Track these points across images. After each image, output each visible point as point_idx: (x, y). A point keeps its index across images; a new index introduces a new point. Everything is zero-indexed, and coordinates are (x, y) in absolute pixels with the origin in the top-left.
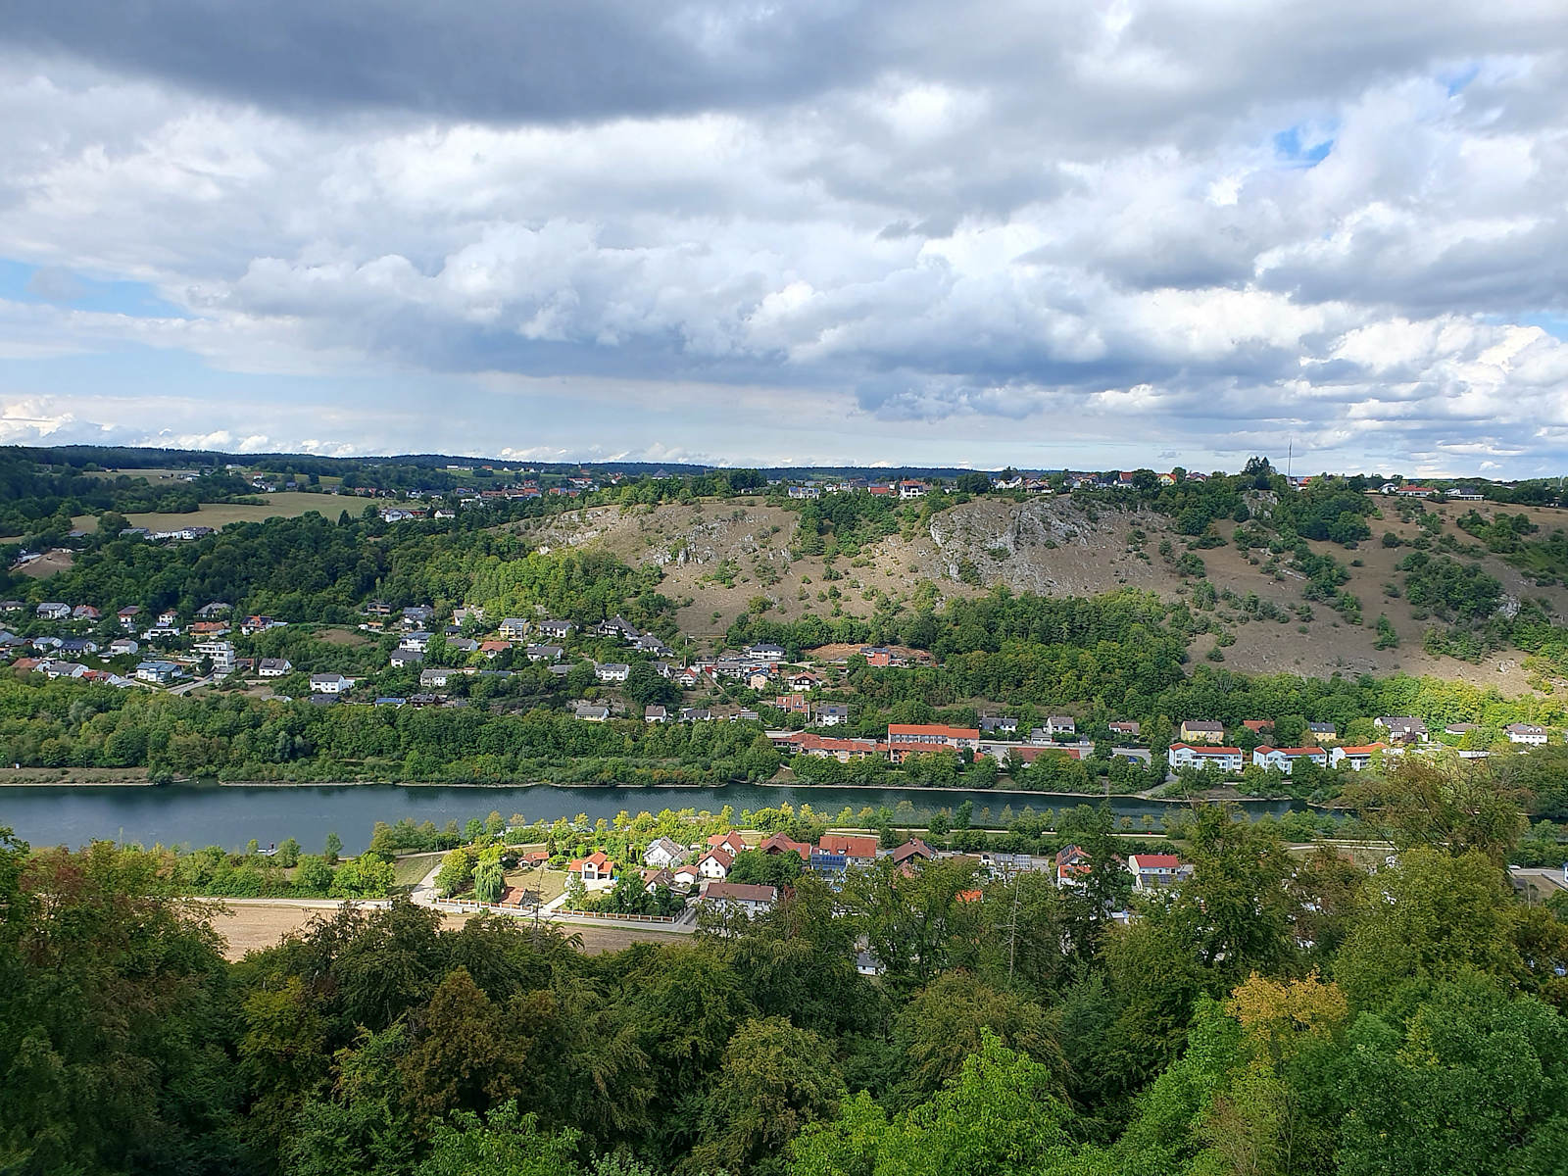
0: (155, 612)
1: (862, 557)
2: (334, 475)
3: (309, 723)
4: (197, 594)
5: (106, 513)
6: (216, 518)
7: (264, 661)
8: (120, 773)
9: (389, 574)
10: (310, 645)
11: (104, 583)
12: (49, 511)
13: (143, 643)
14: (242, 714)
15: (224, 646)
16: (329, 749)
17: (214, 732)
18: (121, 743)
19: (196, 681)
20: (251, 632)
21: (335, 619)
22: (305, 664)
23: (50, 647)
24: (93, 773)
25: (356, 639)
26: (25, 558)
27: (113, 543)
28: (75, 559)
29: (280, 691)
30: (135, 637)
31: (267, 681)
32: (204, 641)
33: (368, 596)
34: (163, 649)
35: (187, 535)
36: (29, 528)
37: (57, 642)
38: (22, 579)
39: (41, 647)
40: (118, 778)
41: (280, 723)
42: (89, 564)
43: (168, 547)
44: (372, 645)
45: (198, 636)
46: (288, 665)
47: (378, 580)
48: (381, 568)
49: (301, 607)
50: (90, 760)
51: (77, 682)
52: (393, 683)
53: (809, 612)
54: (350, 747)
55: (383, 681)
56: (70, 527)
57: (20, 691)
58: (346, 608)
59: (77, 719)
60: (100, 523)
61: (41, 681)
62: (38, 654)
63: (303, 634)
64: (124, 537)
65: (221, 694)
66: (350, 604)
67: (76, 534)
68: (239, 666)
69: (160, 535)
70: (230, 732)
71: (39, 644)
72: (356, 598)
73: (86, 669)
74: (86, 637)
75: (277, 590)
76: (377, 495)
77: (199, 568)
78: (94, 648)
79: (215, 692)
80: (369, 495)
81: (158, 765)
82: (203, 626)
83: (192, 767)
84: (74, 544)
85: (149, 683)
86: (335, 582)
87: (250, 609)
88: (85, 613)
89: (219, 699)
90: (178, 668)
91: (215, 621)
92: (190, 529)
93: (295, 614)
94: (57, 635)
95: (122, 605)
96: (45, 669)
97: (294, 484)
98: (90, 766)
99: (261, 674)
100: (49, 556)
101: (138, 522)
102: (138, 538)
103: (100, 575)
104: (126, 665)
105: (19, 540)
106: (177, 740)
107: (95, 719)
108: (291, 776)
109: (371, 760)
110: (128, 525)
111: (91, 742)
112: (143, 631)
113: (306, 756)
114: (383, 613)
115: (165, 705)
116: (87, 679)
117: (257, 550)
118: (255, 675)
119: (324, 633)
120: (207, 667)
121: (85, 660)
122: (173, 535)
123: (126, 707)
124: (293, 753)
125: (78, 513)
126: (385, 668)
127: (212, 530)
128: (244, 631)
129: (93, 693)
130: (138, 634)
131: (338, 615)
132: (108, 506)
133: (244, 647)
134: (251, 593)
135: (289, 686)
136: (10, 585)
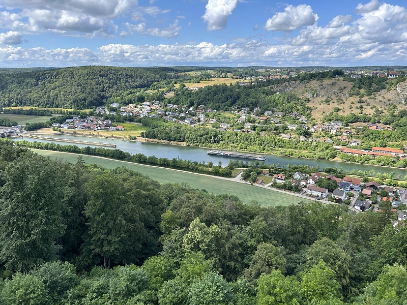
0: (189, 107)
1: (372, 96)
3: (219, 135)
4: (198, 103)
5: (181, 83)
6: (203, 84)
7: (211, 119)
9: (240, 99)
10: (221, 116)
11: (180, 100)
12: (170, 83)
14: (205, 132)
15: (203, 115)
16: (223, 141)
17: (199, 135)
18: (181, 136)
19: (196, 123)
21: (227, 110)
22: (219, 121)
25: (231, 115)
26: (165, 94)
28: (174, 94)
29: (213, 126)
32: (199, 114)
33: (234, 104)
34: (190, 116)
36: (166, 86)
37: (170, 113)
38: (164, 98)
39: (167, 114)
40: (180, 144)
41: (212, 134)
42: (177, 95)
43: (193, 92)
44: (234, 116)
46: (215, 120)
47: (237, 100)
48: (238, 97)
49: (219, 107)
50: (174, 140)
51: (173, 122)
53: (352, 112)
54: (227, 141)
55: (236, 126)
56: (174, 86)
57: (163, 123)
58: (229, 107)
59: (173, 130)
60: (180, 86)
61: (167, 122)
63: (219, 113)
64: (184, 89)
65: (201, 127)
68: (205, 120)
69: (191, 89)
72: (231, 105)
73: (175, 119)
74: (176, 112)
75: (215, 102)
76: (239, 78)
77: (198, 97)
78: (177, 115)
81: (187, 142)
82: (198, 111)
84: (175, 91)
85: (187, 123)
86: (227, 101)
87: (209, 107)
88: (176, 106)
90: (193, 120)
91: (201, 109)
92: (197, 87)
95: (183, 105)
96: (168, 119)
97: (221, 75)
100: (170, 93)
101: (187, 85)
102: (187, 90)
104: (183, 119)
107: (176, 131)
108: (214, 147)
109: (231, 144)
111: (175, 135)
113: (217, 142)
114: (237, 109)
115: (190, 128)
117: (211, 92)
118: (209, 123)
119: (224, 113)
120: (199, 121)
122: (194, 89)
123: (182, 128)
125: (176, 83)
126: (237, 122)
127: (202, 88)
128: (207, 112)
129: (176, 125)
130: (186, 112)
133: (207, 116)
134: (209, 103)
135: (215, 126)
136: (163, 100)
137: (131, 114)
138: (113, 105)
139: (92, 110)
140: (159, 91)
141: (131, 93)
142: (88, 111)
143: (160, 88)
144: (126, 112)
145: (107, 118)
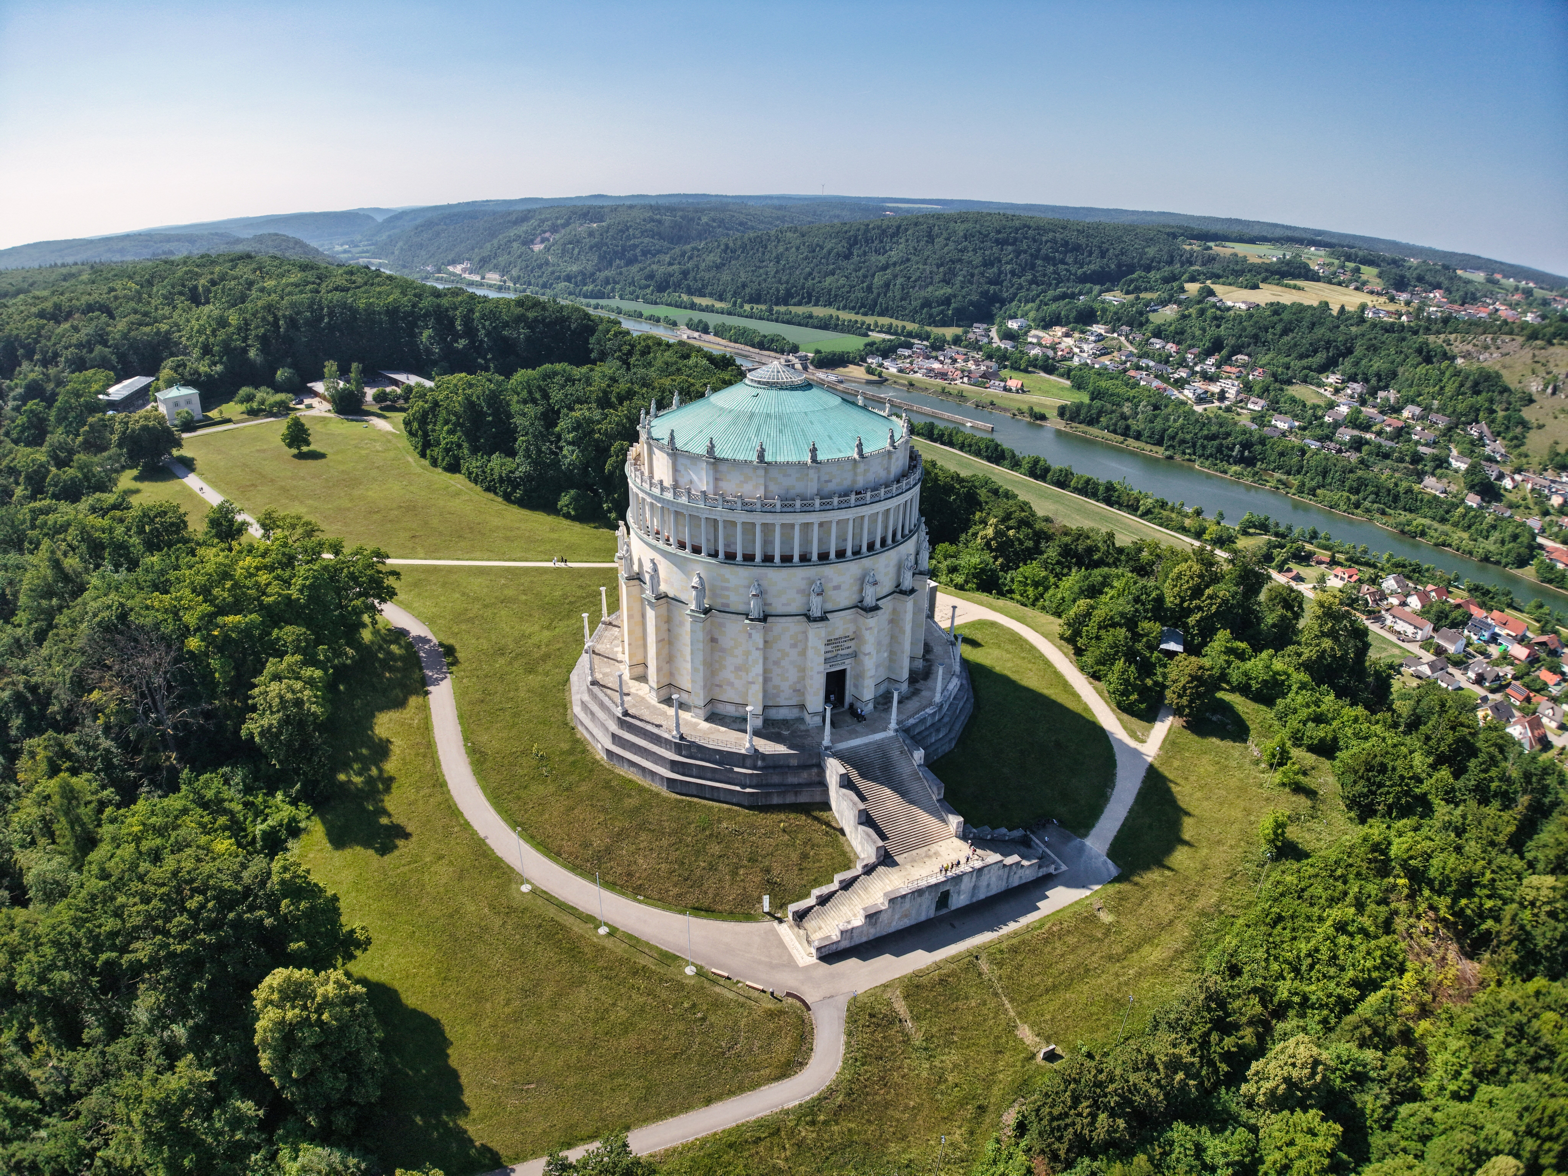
0: (1208, 353)
3: (1257, 443)
4: (1233, 347)
5: (1208, 282)
6: (1265, 296)
7: (1253, 399)
8: (1148, 447)
10: (1283, 394)
11: (1186, 331)
12: (1177, 277)
13: (1194, 373)
14: (1223, 429)
15: (1236, 383)
18: (1155, 430)
19: (1212, 403)
20: (1254, 378)
21: (1307, 380)
22: (1274, 407)
23: (1148, 366)
24: (1137, 444)
26: (1153, 308)
27: (1201, 304)
28: (1178, 313)
29: (1254, 420)
30: (1191, 368)
31: (1249, 412)
32: (1226, 378)
33: (1332, 369)
34: (1203, 379)
35: (1243, 307)
36: (1161, 288)
37: (1152, 364)
38: (1147, 321)
39: (1143, 365)
41: (1241, 439)
42: (1183, 317)
43: (1230, 312)
44: (1320, 403)
45: (1224, 374)
46: (1265, 404)
47: (1342, 359)
48: (1346, 351)
51: (1152, 390)
52: (1319, 431)
55: (1315, 428)
56: (1183, 290)
57: (1123, 389)
58: (1315, 374)
60: (1200, 289)
61: (1136, 386)
62: (1141, 369)
64: (1207, 302)
65: (1222, 414)
66: (1319, 372)
67: (1184, 295)
68: (1239, 399)
69: (1229, 304)
71: (1144, 362)
72: (1323, 369)
73: (1160, 383)
74: (1167, 363)
75: (1280, 353)
77: (1240, 330)
78: (1169, 371)
79: (1220, 412)
82: (1229, 369)
84: (1181, 302)
85: (1187, 398)
86: (1315, 354)
87: (1260, 363)
88: (1171, 347)
89: (1219, 417)
90: (1206, 392)
91: (1237, 367)
92: (1246, 302)
94: (1153, 359)
95: (1191, 346)
96: (1140, 379)
98: (1137, 439)
99: (1248, 406)
100: (1166, 308)
101: (1221, 292)
102: (1214, 305)
103: (1186, 325)
104: (1181, 384)
105: (1154, 296)
110: (1213, 294)
111: (1143, 425)
112: (1196, 364)
113: (1247, 463)
114: (1336, 383)
116: (1158, 389)
118: (1245, 407)
119: (1296, 387)
120: (1222, 395)
121: (1163, 377)
122: (1236, 304)
125: (1191, 280)
126: (1319, 420)
127: (1260, 304)
128: (1251, 376)
129: (1157, 398)
130: (1193, 366)
131: (1309, 378)
132: (1212, 277)
133: (1246, 387)
134: (1263, 352)
135: (1260, 419)
136: (1141, 325)
137: (1051, 353)
138: (1013, 325)
139: (958, 331)
140: (1138, 298)
141: (1064, 296)
142: (950, 332)
143: (1146, 290)
144: (1039, 344)
145: (989, 357)
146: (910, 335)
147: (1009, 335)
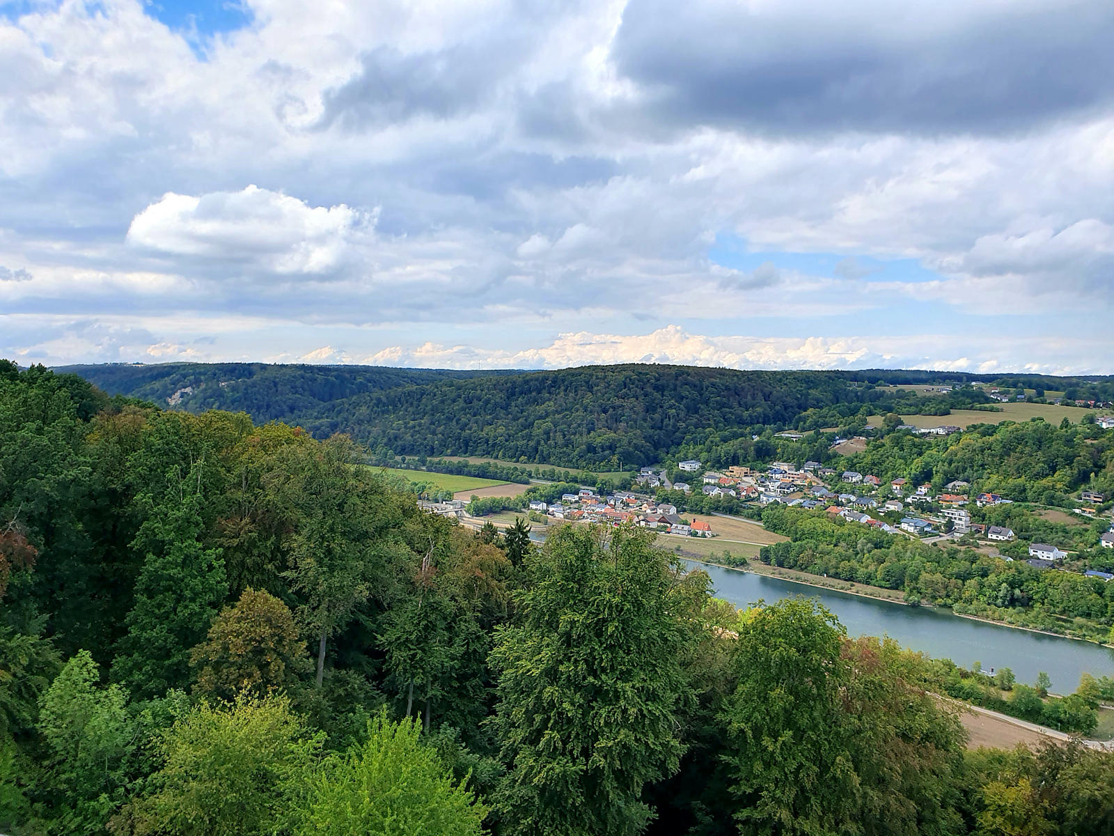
0: (917, 483)
2: (1057, 390)
3: (1027, 580)
4: (945, 473)
5: (889, 414)
6: (961, 419)
7: (993, 528)
8: (886, 592)
9: (1103, 470)
10: (1030, 520)
11: (884, 462)
12: (854, 412)
13: (907, 505)
14: (974, 565)
15: (963, 513)
16: (1043, 604)
17: (952, 575)
18: (888, 572)
19: (941, 536)
20: (984, 505)
21: (1052, 502)
22: (1025, 534)
23: (849, 501)
24: (870, 589)
25: (1070, 520)
26: (838, 442)
27: (892, 435)
28: (868, 444)
29: (1004, 552)
30: (902, 500)
31: (994, 544)
32: (948, 507)
33: (1083, 487)
34: (920, 511)
35: (941, 431)
36: (841, 422)
37: (853, 498)
38: (835, 455)
39: (843, 500)
40: (884, 595)
41: (1003, 577)
42: (876, 448)
43: (928, 439)
44: (1085, 526)
45: (944, 503)
46: (1011, 533)
47: (1092, 475)
48: (1095, 465)
49: (1025, 490)
50: (868, 581)
51: (863, 526)
52: (1102, 560)
54: (1061, 606)
55: (1094, 557)
56: (865, 422)
57: (830, 527)
58: (1063, 494)
59: (862, 550)
60: (884, 421)
61: (842, 523)
62: (842, 505)
63: (1025, 511)
64: (898, 432)
65: (959, 548)
66: (1066, 492)
67: (869, 427)
68: (973, 529)
69: (923, 431)
70: (964, 577)
71: (843, 498)
72: (1072, 486)
73: (869, 518)
74: (871, 496)
75: (1007, 475)
76: (1095, 406)
77: (947, 456)
78: (875, 505)
79: (955, 546)
80: (1088, 406)
81: (911, 591)
82: (948, 497)
83: (934, 598)
84: (868, 434)
85: (909, 533)
86: (1054, 473)
87: (985, 488)
88: (871, 480)
89: (957, 552)
90: (929, 525)
91: (957, 494)
92: (943, 427)
93: (1020, 495)
94: (853, 493)
95: (895, 477)
96: (845, 515)
97: (1023, 396)
98: (868, 583)
99: (989, 537)
100: (852, 441)
101: (909, 421)
102: (908, 432)
103: (882, 455)
104: (894, 518)
105: (835, 430)
106: (925, 576)
107: (873, 552)
108: (1009, 619)
109: (1079, 620)
110: (902, 423)
111: (870, 567)
112: (907, 496)
113: (1022, 605)
114: (1095, 502)
115: (919, 550)
116: (870, 525)
117: (992, 444)
118: (985, 538)
119: (1043, 512)
120: (950, 527)
121: (870, 512)
122: (932, 431)
123: (893, 547)
124: (1013, 602)
125: (871, 414)
126: (1095, 547)
127: (959, 429)
128: (978, 504)
129: (873, 535)
130: (904, 498)
131: (1055, 499)
132: (890, 410)
133: (978, 516)
134: (985, 476)
135: (1011, 550)
136: (829, 458)
137: (733, 493)
138: (687, 467)
139: (627, 475)
141: (736, 436)
142: (616, 477)
144: (719, 486)
145: (666, 500)
146: (575, 480)
147: (682, 478)
